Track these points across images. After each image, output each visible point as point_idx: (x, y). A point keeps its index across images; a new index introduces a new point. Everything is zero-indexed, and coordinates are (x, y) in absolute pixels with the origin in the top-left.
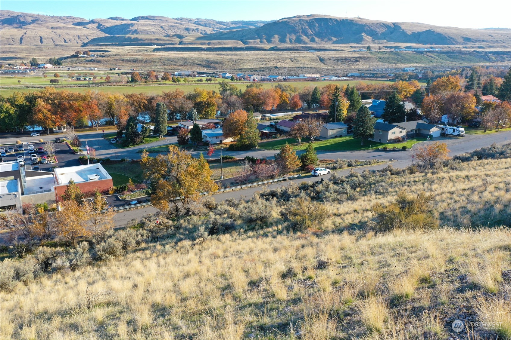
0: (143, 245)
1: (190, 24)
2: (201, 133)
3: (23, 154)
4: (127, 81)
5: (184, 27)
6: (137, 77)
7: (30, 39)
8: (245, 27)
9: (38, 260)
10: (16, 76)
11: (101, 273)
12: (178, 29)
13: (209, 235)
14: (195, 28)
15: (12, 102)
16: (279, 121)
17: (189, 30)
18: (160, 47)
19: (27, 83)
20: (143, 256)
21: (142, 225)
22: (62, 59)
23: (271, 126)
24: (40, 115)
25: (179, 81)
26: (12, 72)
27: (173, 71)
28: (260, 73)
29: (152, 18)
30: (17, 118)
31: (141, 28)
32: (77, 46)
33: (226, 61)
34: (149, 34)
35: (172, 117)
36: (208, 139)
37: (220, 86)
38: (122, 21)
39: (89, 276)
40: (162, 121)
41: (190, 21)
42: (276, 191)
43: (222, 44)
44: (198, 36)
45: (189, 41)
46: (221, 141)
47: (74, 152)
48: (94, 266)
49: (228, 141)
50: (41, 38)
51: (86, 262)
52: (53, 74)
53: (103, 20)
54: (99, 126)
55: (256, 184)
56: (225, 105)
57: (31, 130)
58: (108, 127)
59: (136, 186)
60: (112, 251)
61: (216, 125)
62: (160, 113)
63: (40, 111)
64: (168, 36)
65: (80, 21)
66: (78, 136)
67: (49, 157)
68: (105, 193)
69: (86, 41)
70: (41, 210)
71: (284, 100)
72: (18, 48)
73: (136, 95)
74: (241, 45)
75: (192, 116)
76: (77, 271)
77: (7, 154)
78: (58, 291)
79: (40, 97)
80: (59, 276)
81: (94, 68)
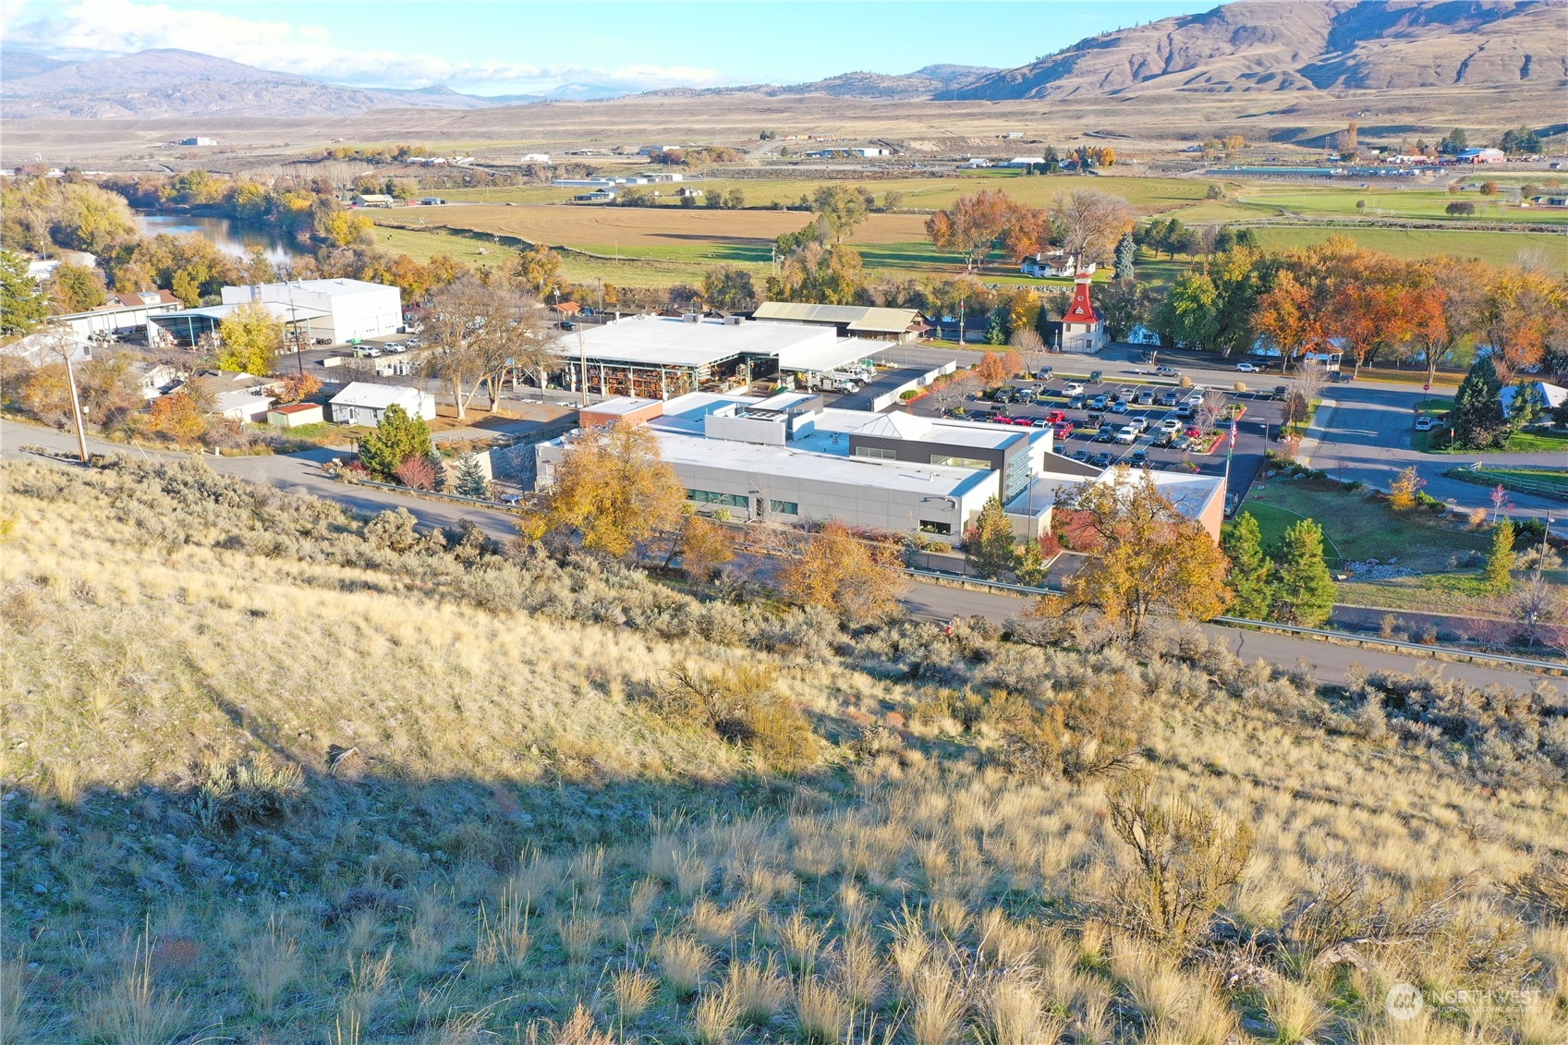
3: (1162, 414)
7: (1492, 64)
10: (1369, 186)
19: (1381, 212)
22: (1544, 133)
26: (1371, 175)
30: (1212, 318)
47: (1278, 435)
50: (1528, 58)
52: (1518, 186)
67: (1207, 434)
72: (1440, 96)
77: (1132, 407)
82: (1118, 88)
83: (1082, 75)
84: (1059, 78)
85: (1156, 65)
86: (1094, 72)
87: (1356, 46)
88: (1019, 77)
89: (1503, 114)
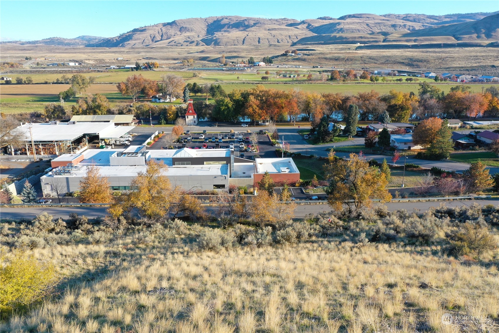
0: (314, 238)
1: (398, 20)
2: (389, 138)
3: (234, 142)
4: (326, 79)
5: (391, 23)
6: (337, 75)
7: (251, 40)
8: (461, 21)
9: (236, 233)
10: (237, 73)
11: (277, 254)
12: (385, 26)
13: (368, 242)
14: (402, 24)
15: (231, 97)
16: (482, 131)
17: (396, 27)
18: (362, 45)
19: (244, 80)
20: (311, 248)
21: (317, 220)
22: (273, 57)
23: (470, 136)
24: (250, 110)
25: (377, 80)
27: (373, 69)
28: (471, 72)
29: (359, 16)
30: (233, 111)
31: (347, 27)
32: (288, 46)
33: (432, 59)
34: (354, 32)
35: (364, 118)
36: (396, 144)
37: (420, 87)
38: (330, 21)
39: (268, 254)
40: (353, 122)
41: (398, 17)
42: (454, 210)
43: (430, 41)
44: (404, 33)
45: (394, 38)
46: (409, 148)
47: (272, 144)
48: (273, 247)
49: (418, 148)
50: (259, 38)
51: (268, 243)
52: (265, 72)
53: (313, 21)
54: (296, 122)
55: (436, 199)
56: (422, 108)
57: (242, 121)
58: (304, 123)
59: (319, 182)
60: (288, 239)
61: (407, 130)
62: (352, 115)
63: (251, 106)
64: (373, 33)
65: (292, 22)
66: (278, 129)
67: (253, 146)
68: (293, 185)
69: (295, 41)
70: (242, 191)
71: (494, 106)
72: (241, 48)
73: (332, 95)
74: (452, 40)
75: (383, 118)
76: (261, 248)
77: (223, 140)
78: (247, 259)
79: (252, 94)
80: (249, 249)
81: (299, 65)
82: (148, 44)
83: (136, 40)
84: (128, 40)
85: (158, 38)
86: (139, 39)
87: (215, 34)
88: (115, 40)
89: (259, 53)
